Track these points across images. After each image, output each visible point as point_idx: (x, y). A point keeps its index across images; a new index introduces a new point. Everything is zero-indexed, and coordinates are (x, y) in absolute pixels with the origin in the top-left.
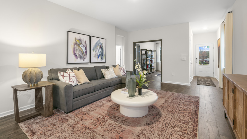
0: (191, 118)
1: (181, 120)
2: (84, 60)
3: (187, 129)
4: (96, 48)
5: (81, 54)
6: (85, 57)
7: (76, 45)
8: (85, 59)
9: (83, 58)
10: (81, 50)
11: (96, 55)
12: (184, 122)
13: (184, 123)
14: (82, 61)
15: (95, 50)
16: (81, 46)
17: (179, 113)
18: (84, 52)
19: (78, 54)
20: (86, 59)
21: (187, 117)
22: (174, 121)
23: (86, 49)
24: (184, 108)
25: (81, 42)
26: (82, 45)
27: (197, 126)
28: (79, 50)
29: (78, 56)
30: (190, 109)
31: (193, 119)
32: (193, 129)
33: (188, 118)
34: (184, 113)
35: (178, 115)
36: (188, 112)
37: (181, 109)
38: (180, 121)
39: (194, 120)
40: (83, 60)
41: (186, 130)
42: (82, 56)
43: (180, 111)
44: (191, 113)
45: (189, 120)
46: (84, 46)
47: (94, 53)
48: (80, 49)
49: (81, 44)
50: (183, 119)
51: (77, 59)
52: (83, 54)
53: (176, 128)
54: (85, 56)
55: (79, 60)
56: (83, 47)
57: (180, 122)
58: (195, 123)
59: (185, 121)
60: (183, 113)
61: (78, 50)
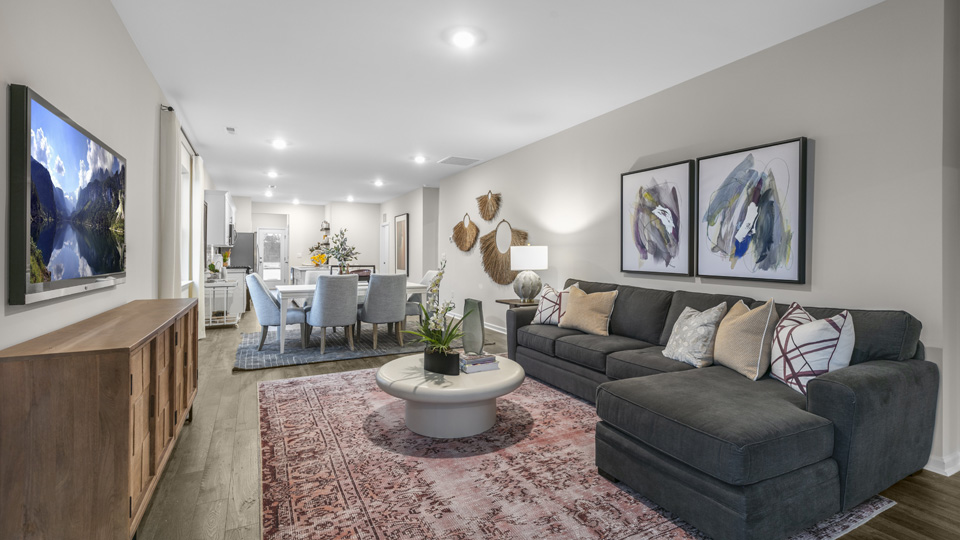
0: (285, 479)
1: (314, 457)
2: (667, 264)
3: (287, 445)
4: (726, 209)
5: (659, 239)
6: (672, 251)
7: (643, 211)
8: (672, 260)
9: (665, 256)
10: (658, 226)
11: (723, 241)
12: (303, 456)
13: (300, 453)
14: (661, 267)
15: (719, 218)
16: (657, 211)
17: (333, 474)
18: (670, 230)
19: (650, 241)
20: (676, 258)
21: (303, 475)
22: (329, 446)
23: (676, 219)
24: (330, 508)
25: (658, 197)
26: (660, 207)
27: (264, 461)
28: (652, 225)
29: (647, 248)
30: (303, 518)
31: (278, 476)
32: (272, 452)
33: (296, 474)
34: (318, 484)
35: (329, 466)
36: (307, 500)
37: (339, 495)
38: (315, 453)
39: (273, 474)
40: (664, 262)
41: (289, 442)
42: (660, 246)
43: (335, 483)
44: (294, 497)
45: (290, 469)
46: (667, 210)
47: (714, 230)
48: (653, 223)
49: (659, 202)
50: (311, 462)
51: (646, 258)
52: (664, 241)
53: (312, 434)
54: (673, 248)
55: (651, 264)
56: (664, 213)
57: (312, 450)
58: (272, 469)
59: (302, 459)
60: (321, 482)
61: (649, 227)
